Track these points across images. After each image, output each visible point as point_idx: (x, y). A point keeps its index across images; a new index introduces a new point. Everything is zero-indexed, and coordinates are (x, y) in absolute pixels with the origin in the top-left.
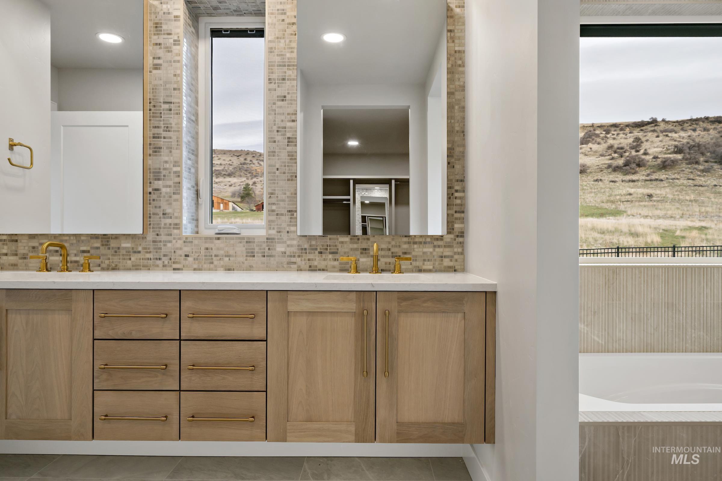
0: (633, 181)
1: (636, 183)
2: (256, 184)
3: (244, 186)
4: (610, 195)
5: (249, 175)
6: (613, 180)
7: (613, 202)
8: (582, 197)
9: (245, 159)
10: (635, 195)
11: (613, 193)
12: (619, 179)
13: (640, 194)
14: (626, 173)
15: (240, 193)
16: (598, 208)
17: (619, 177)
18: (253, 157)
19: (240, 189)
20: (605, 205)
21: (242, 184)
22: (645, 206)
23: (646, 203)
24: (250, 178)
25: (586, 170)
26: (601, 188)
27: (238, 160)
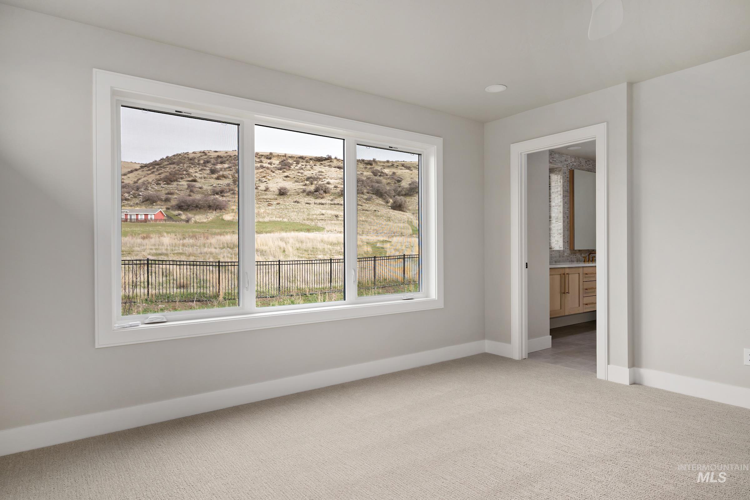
0: (323, 204)
1: (324, 206)
4: (309, 215)
6: (308, 202)
7: (312, 220)
8: (288, 215)
10: (326, 215)
11: (310, 213)
12: (312, 202)
13: (330, 214)
14: (317, 198)
16: (302, 224)
17: (312, 200)
20: (308, 222)
22: (335, 224)
23: (336, 222)
25: (287, 192)
26: (301, 209)
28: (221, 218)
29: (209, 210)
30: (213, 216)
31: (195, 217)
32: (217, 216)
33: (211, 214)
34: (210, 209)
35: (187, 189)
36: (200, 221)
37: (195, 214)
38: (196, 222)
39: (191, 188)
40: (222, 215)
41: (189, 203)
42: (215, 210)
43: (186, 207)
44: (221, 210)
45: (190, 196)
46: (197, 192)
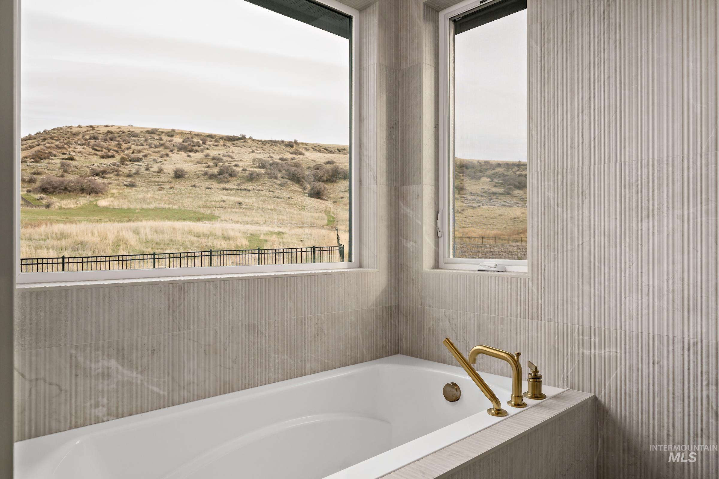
0: (226, 189)
1: (229, 191)
4: (206, 201)
6: (209, 187)
7: (209, 207)
8: (181, 201)
10: (227, 202)
11: (209, 199)
12: (214, 186)
13: (232, 201)
14: (220, 182)
16: (195, 212)
17: (214, 185)
20: (201, 210)
22: (236, 213)
23: (237, 210)
25: (185, 175)
26: (198, 194)
28: (95, 203)
29: (81, 194)
30: (85, 202)
31: (62, 202)
32: (91, 201)
33: (84, 198)
34: (83, 192)
35: (60, 168)
36: (66, 207)
37: (62, 199)
38: (60, 208)
39: (65, 168)
40: (96, 200)
41: (55, 185)
42: (90, 194)
43: (52, 190)
44: (97, 194)
45: (62, 176)
46: (73, 172)
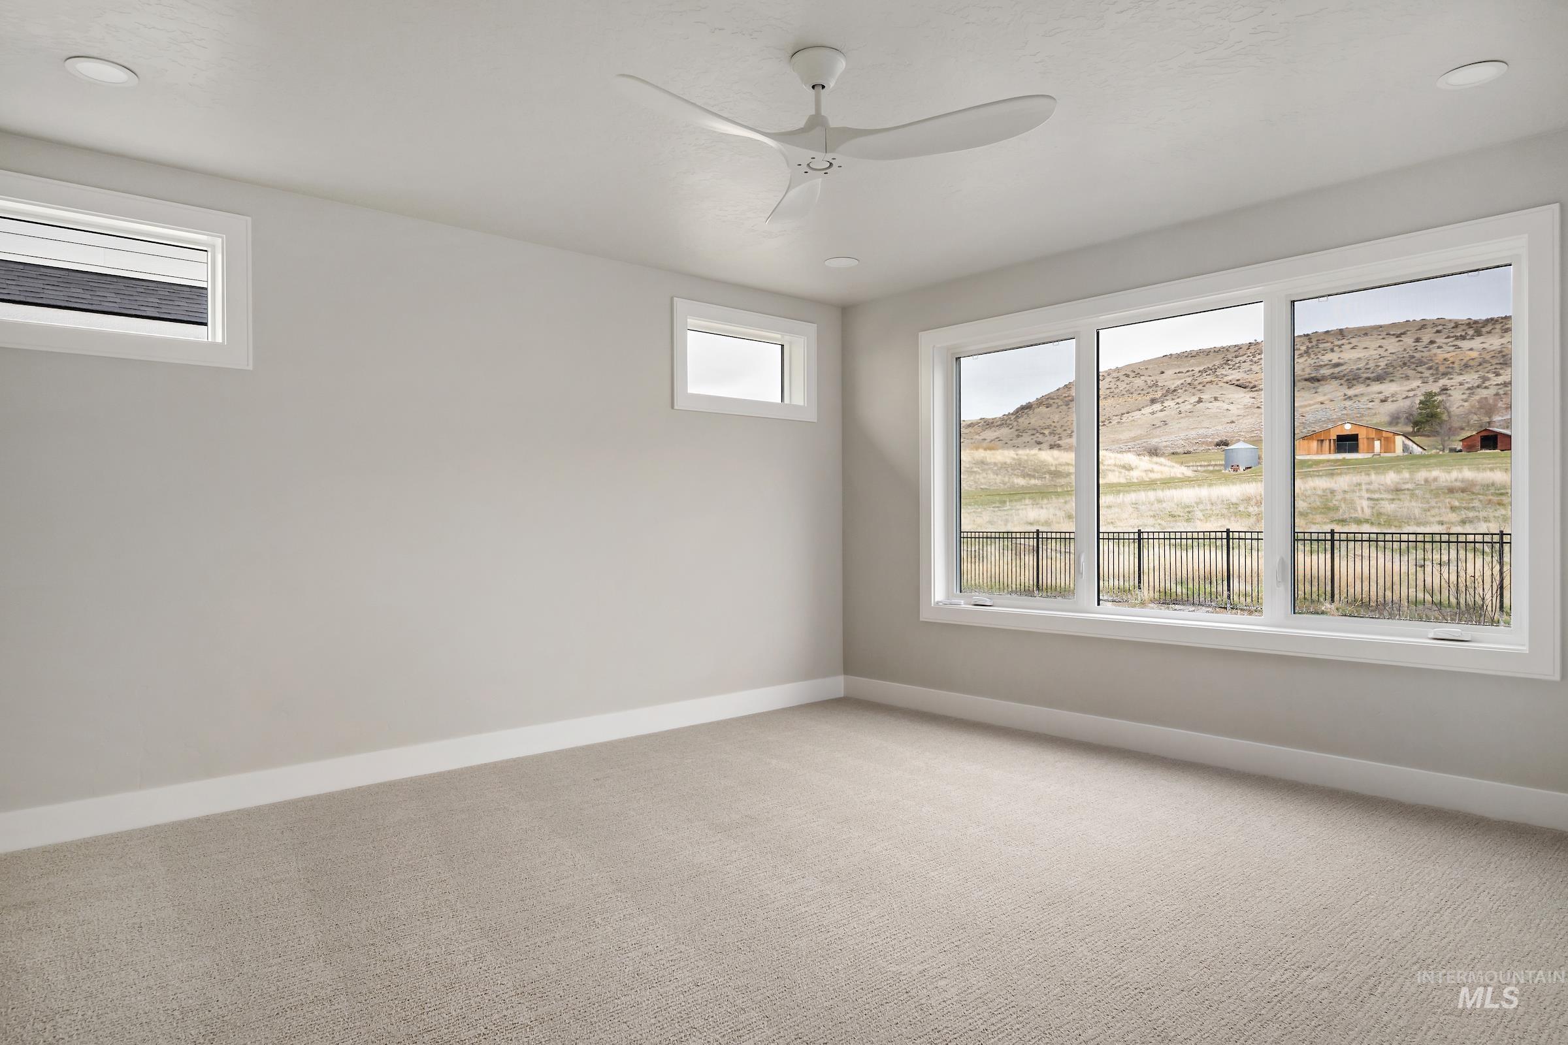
2: (1448, 392)
3: (1422, 398)
5: (1427, 373)
9: (1418, 340)
15: (1411, 415)
18: (1438, 332)
19: (1411, 407)
21: (1411, 394)
24: (1431, 379)
27: (1401, 343)
